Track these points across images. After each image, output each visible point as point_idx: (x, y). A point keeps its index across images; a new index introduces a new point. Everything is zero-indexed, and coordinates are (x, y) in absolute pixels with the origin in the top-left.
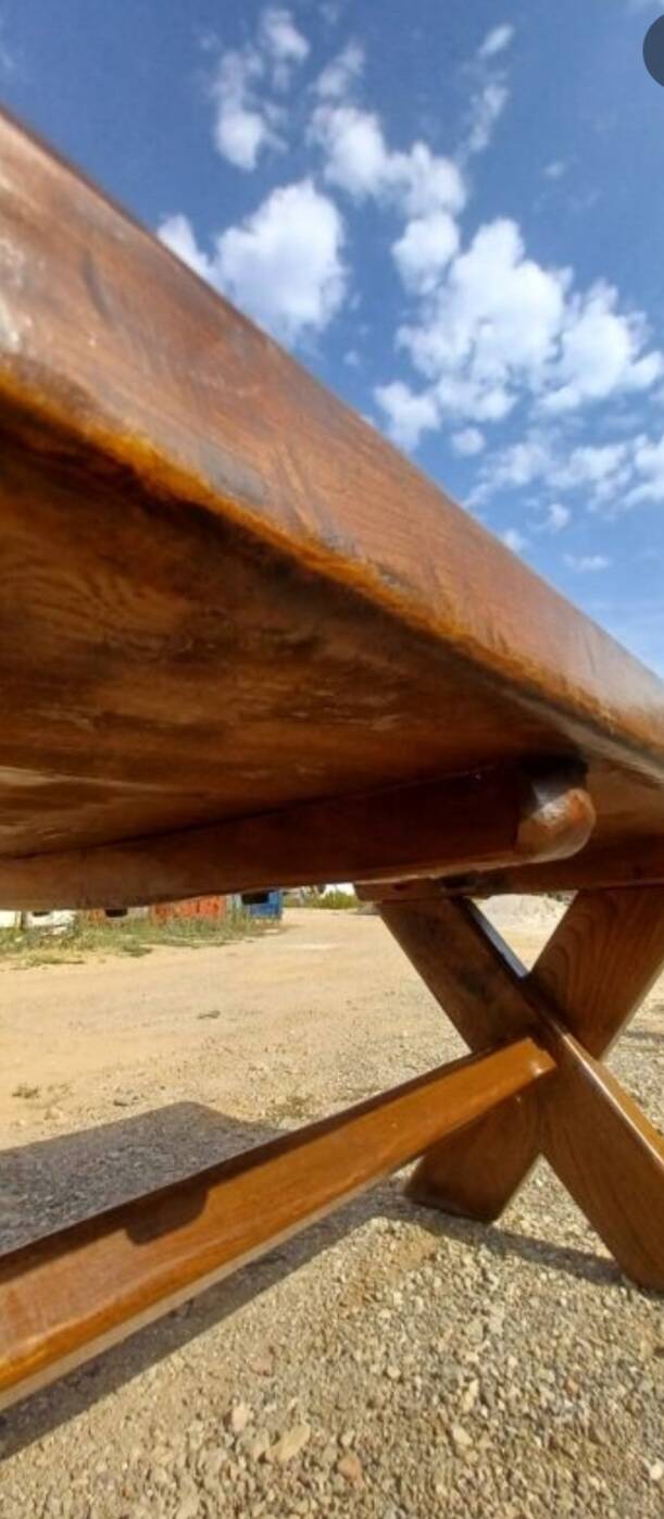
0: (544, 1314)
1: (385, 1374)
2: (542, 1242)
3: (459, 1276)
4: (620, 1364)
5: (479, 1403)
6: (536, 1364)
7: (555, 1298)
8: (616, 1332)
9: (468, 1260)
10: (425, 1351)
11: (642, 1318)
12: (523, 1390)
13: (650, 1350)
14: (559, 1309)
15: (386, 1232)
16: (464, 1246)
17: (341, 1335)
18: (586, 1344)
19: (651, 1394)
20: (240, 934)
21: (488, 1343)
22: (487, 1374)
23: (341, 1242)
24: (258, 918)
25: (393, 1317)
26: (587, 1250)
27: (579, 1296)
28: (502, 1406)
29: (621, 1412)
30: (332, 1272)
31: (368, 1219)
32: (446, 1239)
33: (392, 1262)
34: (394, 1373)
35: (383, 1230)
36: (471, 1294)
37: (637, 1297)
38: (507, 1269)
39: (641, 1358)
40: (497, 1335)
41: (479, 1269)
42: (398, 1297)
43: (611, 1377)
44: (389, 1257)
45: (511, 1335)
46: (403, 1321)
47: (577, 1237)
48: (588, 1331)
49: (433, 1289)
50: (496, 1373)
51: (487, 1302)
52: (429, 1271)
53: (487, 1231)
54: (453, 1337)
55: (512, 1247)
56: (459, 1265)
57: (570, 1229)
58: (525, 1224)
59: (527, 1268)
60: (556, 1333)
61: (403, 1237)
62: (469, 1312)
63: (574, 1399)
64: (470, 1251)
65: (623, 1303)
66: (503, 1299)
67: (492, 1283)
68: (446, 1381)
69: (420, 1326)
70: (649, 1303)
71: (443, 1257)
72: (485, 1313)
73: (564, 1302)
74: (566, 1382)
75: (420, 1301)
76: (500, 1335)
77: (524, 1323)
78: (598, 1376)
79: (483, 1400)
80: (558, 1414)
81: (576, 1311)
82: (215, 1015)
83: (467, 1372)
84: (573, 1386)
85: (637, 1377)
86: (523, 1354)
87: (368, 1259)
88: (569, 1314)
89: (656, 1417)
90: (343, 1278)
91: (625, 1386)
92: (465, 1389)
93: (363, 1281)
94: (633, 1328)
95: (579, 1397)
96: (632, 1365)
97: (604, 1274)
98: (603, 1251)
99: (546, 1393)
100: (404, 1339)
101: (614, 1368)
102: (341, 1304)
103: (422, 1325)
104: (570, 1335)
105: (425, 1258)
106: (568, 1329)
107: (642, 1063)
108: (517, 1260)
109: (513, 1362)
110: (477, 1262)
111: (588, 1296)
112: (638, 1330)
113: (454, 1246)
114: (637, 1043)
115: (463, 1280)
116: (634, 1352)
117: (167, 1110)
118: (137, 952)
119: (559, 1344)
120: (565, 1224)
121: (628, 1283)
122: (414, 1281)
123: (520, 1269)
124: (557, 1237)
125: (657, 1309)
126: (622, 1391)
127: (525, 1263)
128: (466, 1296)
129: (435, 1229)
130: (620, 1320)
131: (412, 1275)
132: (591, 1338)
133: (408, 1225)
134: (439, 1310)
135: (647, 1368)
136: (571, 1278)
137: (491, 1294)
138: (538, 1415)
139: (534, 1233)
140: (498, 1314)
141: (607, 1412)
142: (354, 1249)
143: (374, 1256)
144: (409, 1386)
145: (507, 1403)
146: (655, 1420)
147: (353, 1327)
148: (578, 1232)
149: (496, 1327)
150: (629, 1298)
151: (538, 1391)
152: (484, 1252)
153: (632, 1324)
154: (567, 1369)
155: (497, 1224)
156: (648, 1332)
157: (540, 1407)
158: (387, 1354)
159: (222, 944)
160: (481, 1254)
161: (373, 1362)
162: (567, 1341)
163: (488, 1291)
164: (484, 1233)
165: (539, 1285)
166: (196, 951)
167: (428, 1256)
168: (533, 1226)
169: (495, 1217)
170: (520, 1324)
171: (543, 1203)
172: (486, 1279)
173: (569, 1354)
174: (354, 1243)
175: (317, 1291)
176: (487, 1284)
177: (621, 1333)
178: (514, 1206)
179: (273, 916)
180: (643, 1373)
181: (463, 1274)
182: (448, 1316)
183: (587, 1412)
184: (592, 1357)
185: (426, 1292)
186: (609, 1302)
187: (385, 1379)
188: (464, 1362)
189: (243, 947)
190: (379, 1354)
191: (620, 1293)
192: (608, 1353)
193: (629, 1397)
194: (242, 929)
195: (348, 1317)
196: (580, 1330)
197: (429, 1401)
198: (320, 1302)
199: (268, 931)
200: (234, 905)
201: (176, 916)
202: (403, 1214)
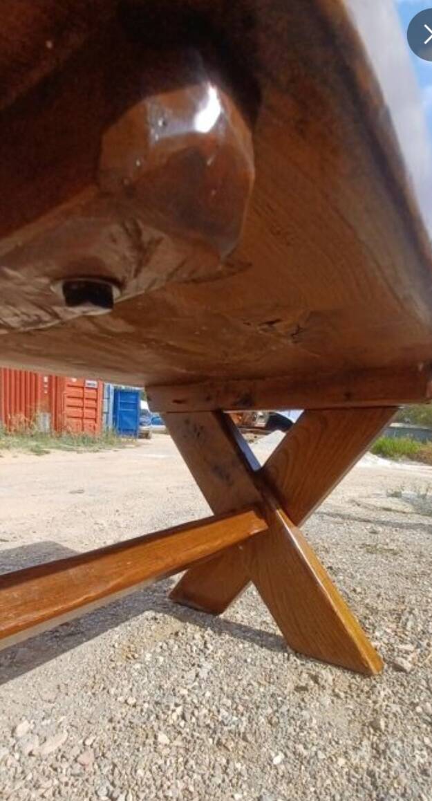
0: (235, 666)
1: (126, 702)
2: (245, 627)
3: (190, 645)
4: (273, 696)
5: (180, 719)
6: (222, 695)
7: (244, 658)
8: (275, 677)
9: (197, 636)
10: (157, 687)
11: (293, 670)
12: (209, 711)
13: (293, 687)
14: (245, 664)
15: (152, 618)
16: (198, 628)
17: (105, 678)
18: (255, 684)
19: (286, 713)
20: (110, 446)
21: (196, 684)
22: (190, 702)
23: (123, 625)
24: (123, 437)
25: (142, 668)
26: (271, 631)
27: (259, 657)
28: (194, 720)
29: (265, 723)
30: (111, 641)
31: (143, 611)
32: (188, 624)
33: (151, 636)
34: (132, 701)
35: (149, 618)
36: (194, 655)
37: (293, 658)
38: (220, 641)
39: (286, 692)
40: (203, 679)
41: (203, 642)
42: (148, 657)
43: (265, 703)
44: (150, 633)
45: (212, 679)
46: (148, 672)
47: (267, 624)
48: (259, 676)
49: (171, 651)
50: (195, 701)
51: (203, 659)
52: (171, 642)
53: (214, 620)
54: (176, 680)
55: (227, 630)
56: (191, 638)
57: (265, 619)
58: (238, 616)
59: (232, 641)
60: (239, 677)
61: (161, 622)
62: (190, 666)
63: (239, 716)
64: (201, 630)
65: (284, 661)
66: (213, 658)
67: (208, 649)
68: (163, 706)
69: (157, 673)
70: (299, 662)
71: (183, 634)
72: (199, 666)
73: (249, 660)
74: (237, 706)
75: (161, 659)
76: (205, 679)
77: (222, 671)
78: (257, 702)
79: (183, 717)
80: (227, 725)
81: (255, 665)
82: (81, 492)
83: (178, 701)
84: (241, 708)
85: (280, 703)
86: (217, 689)
87: (136, 634)
88: (250, 667)
89: (285, 727)
90: (116, 645)
91: (272, 708)
92: (174, 711)
93: (129, 647)
94: (286, 676)
95: (242, 715)
96: (279, 696)
97: (277, 645)
98: (279, 633)
99: (224, 712)
100: (146, 680)
101: (268, 697)
102: (112, 661)
103: (159, 673)
104: (248, 679)
105: (172, 634)
106: (247, 675)
108: (227, 637)
109: (208, 694)
110: (203, 637)
111: (264, 657)
112: (288, 676)
113: (191, 628)
114: (332, 519)
115: (191, 647)
116: (282, 688)
117: (35, 545)
118: (38, 452)
119: (239, 684)
120: (262, 616)
121: (290, 650)
122: (161, 647)
123: (228, 642)
124: (255, 624)
125: (302, 665)
126: (270, 711)
127: (232, 638)
128: (191, 656)
129: (182, 619)
130: (279, 671)
131: (160, 644)
132: (259, 680)
133: (166, 616)
134: (172, 664)
135: (288, 698)
136: (257, 647)
137: (206, 655)
138: (215, 725)
139: (242, 621)
140: (208, 666)
141: (257, 724)
142: (129, 628)
143: (140, 633)
144: (139, 709)
145: (197, 719)
146: (284, 729)
147: (115, 674)
148: (268, 622)
149: (203, 674)
150: (288, 659)
151: (219, 711)
152: (209, 631)
153: (285, 673)
154: (240, 699)
155: (222, 616)
156: (294, 678)
157: (218, 721)
158: (131, 690)
159: (97, 451)
160: (207, 632)
161: (121, 695)
162: (245, 682)
163: (205, 654)
164: (212, 622)
165: (237, 651)
166: (79, 455)
167: (174, 633)
168: (243, 617)
169: (221, 612)
170: (219, 673)
171: (253, 604)
172: (206, 647)
173: (244, 689)
174: (130, 625)
175: (98, 652)
176: (206, 650)
177: (278, 678)
178: (236, 606)
179: (133, 436)
180: (285, 701)
181: (192, 644)
182: (177, 668)
183: (245, 724)
184: (257, 691)
185: (167, 654)
186: (276, 661)
187: (125, 705)
188: (178, 694)
189: (110, 453)
190: (126, 690)
191: (284, 656)
192: (267, 689)
193: (272, 715)
194: (112, 443)
195: (113, 668)
196: (255, 675)
197: (149, 717)
198: (98, 659)
199: (128, 446)
200: (108, 428)
201: (68, 432)
202: (166, 609)
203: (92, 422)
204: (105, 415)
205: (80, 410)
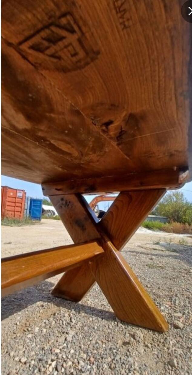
0: (88, 332)
1: (20, 361)
2: (93, 308)
3: (62, 320)
4: (110, 349)
5: (54, 370)
6: (81, 351)
7: (93, 326)
8: (111, 337)
9: (66, 315)
10: (40, 349)
11: (120, 332)
12: (73, 363)
13: (122, 343)
14: (94, 330)
15: (41, 306)
16: (67, 310)
17: (9, 345)
18: (100, 342)
19: (119, 360)
20: (27, 224)
21: (65, 345)
22: (61, 358)
23: (23, 310)
24: (33, 220)
25: (32, 337)
26: (107, 310)
27: (101, 325)
28: (63, 370)
29: (107, 369)
30: (15, 321)
31: (36, 302)
32: (61, 308)
33: (40, 316)
34: (24, 360)
35: (39, 306)
36: (64, 326)
37: (120, 325)
38: (79, 317)
39: (118, 346)
40: (69, 342)
41: (70, 318)
42: (37, 329)
43: (106, 354)
44: (39, 315)
45: (75, 341)
46: (35, 338)
47: (104, 306)
48: (102, 337)
49: (51, 325)
50: (64, 357)
51: (69, 329)
52: (51, 319)
53: (76, 304)
54: (53, 343)
55: (83, 310)
56: (63, 316)
57: (103, 303)
58: (89, 302)
59: (86, 316)
60: (91, 339)
61: (46, 308)
62: (62, 333)
63: (91, 365)
64: (68, 311)
65: (115, 327)
66: (75, 328)
67: (72, 322)
68: (44, 362)
69: (41, 340)
70: (123, 326)
71: (58, 314)
72: (67, 333)
73: (96, 328)
74: (90, 358)
75: (45, 330)
76: (70, 341)
77: (80, 336)
78: (102, 354)
79: (56, 369)
80: (84, 372)
81: (99, 331)
82: (10, 243)
83: (54, 357)
84: (92, 359)
85: (115, 354)
86: (77, 347)
87: (30, 316)
88: (97, 332)
89: (120, 370)
90: (18, 323)
91: (111, 358)
92: (50, 365)
93: (26, 324)
94: (117, 336)
95: (93, 364)
96: (114, 349)
97: (111, 318)
98: (111, 310)
99: (82, 363)
100: (34, 344)
101: (108, 351)
102: (14, 333)
103: (42, 339)
104: (95, 340)
105: (52, 314)
106: (95, 337)
107: (132, 258)
108: (83, 314)
109: (72, 351)
110: (69, 315)
111: (104, 325)
112: (118, 336)
113: (63, 310)
115: (63, 322)
116: (116, 344)
119: (91, 343)
120: (102, 302)
121: (118, 320)
122: (45, 323)
123: (83, 317)
124: (98, 306)
125: (125, 328)
126: (110, 359)
127: (86, 315)
128: (63, 327)
129: (58, 305)
130: (113, 333)
131: (44, 321)
132: (102, 340)
133: (49, 304)
134: (51, 333)
135: (119, 350)
136: (100, 319)
137: (71, 326)
138: (76, 373)
139: (91, 305)
140: (72, 333)
141: (102, 369)
142: (27, 312)
143: (33, 314)
144: (28, 365)
145: (65, 369)
146: (119, 371)
147: (15, 342)
148: (105, 304)
149: (69, 338)
150: (117, 325)
151: (79, 363)
152: (73, 312)
153: (117, 334)
154: (91, 353)
155: (80, 302)
156: (122, 337)
157: (78, 369)
158: (24, 352)
159: (20, 226)
160: (72, 312)
161: (17, 356)
162: (94, 342)
163: (70, 325)
164: (75, 306)
165: (89, 322)
166: (12, 228)
167: (53, 314)
168: (91, 303)
169: (80, 300)
170: (78, 337)
171: (96, 296)
172: (71, 321)
173: (93, 347)
174: (27, 311)
175: (6, 329)
176: (71, 323)
177: (113, 338)
178: (87, 297)
179: (38, 220)
180: (118, 352)
181: (63, 320)
182: (54, 335)
183: (95, 370)
184: (101, 347)
185: (48, 327)
186: (111, 327)
187: (19, 363)
188: (54, 353)
189: (27, 227)
190: (21, 352)
191: (115, 323)
192: (107, 345)
193: (111, 362)
194: (28, 223)
195: (14, 338)
196: (99, 336)
197: (34, 370)
198: (6, 332)
199: (36, 224)
200: (26, 216)
201: (7, 218)
202: (49, 300)
203: (19, 213)
204: (25, 210)
205: (13, 208)
